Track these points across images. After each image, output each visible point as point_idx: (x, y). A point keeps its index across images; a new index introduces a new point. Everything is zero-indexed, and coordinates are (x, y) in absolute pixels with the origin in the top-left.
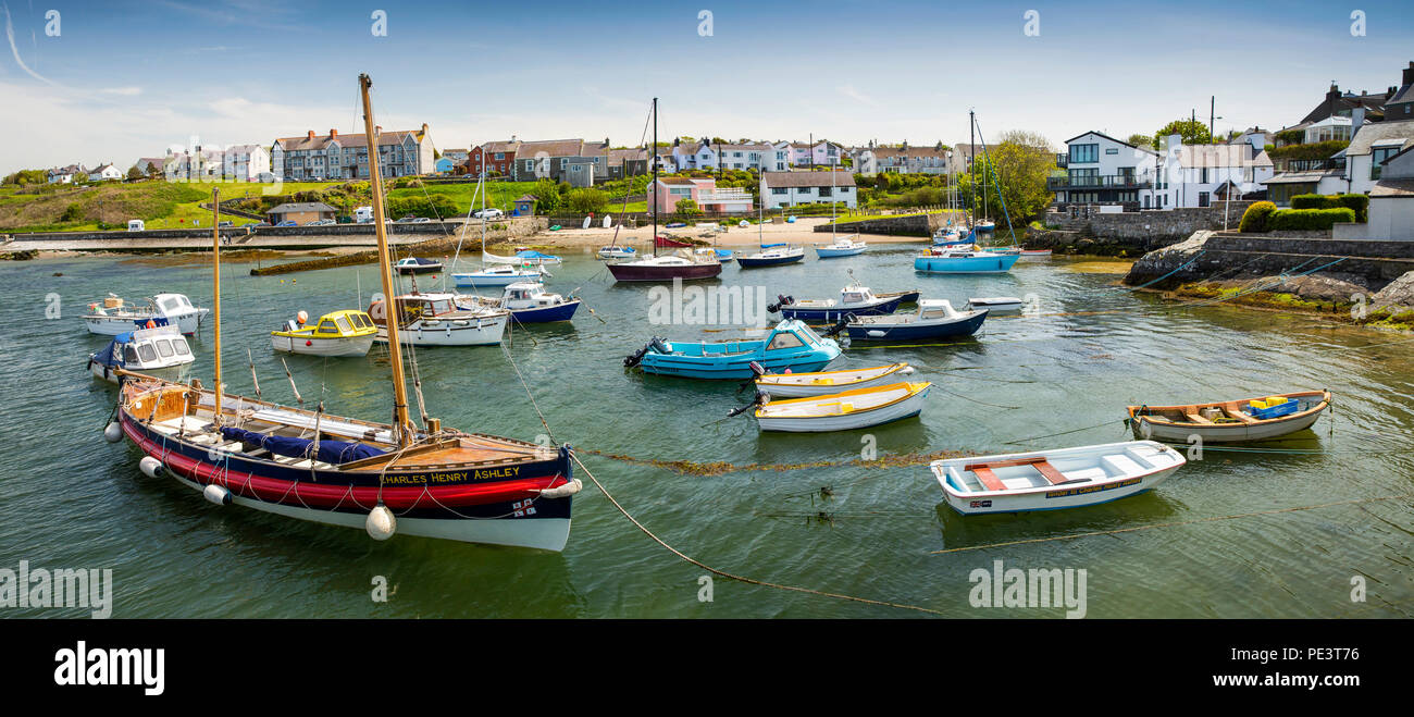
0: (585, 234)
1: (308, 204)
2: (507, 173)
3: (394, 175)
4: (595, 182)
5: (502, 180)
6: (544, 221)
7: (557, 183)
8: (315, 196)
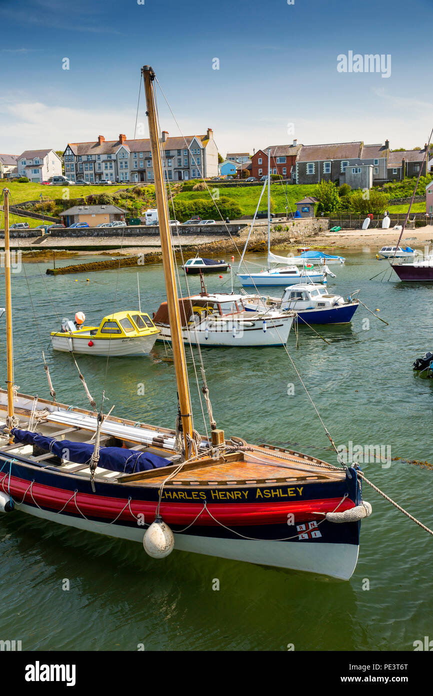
0: (364, 235)
1: (99, 207)
2: (289, 176)
3: (180, 179)
4: (374, 184)
5: (284, 183)
6: (324, 222)
7: (337, 185)
8: (106, 199)
